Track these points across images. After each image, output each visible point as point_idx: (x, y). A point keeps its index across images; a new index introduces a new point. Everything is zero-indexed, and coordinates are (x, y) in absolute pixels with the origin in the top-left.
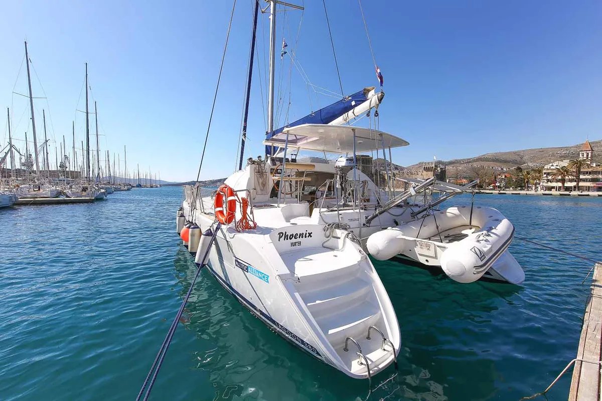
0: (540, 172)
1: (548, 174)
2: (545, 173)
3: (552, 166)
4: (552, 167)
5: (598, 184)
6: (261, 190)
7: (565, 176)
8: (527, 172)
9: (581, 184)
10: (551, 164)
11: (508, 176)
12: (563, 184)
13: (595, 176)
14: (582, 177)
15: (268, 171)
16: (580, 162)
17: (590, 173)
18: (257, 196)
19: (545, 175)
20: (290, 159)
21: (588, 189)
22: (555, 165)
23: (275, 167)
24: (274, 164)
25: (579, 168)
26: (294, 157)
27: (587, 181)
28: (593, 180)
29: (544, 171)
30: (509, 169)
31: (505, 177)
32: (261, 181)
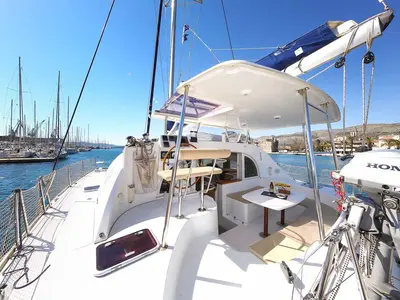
4: (337, 140)
6: (144, 185)
8: (325, 143)
12: (345, 150)
15: (158, 155)
18: (136, 195)
20: (189, 138)
23: (168, 149)
24: (166, 144)
25: (352, 141)
26: (193, 135)
32: (143, 172)
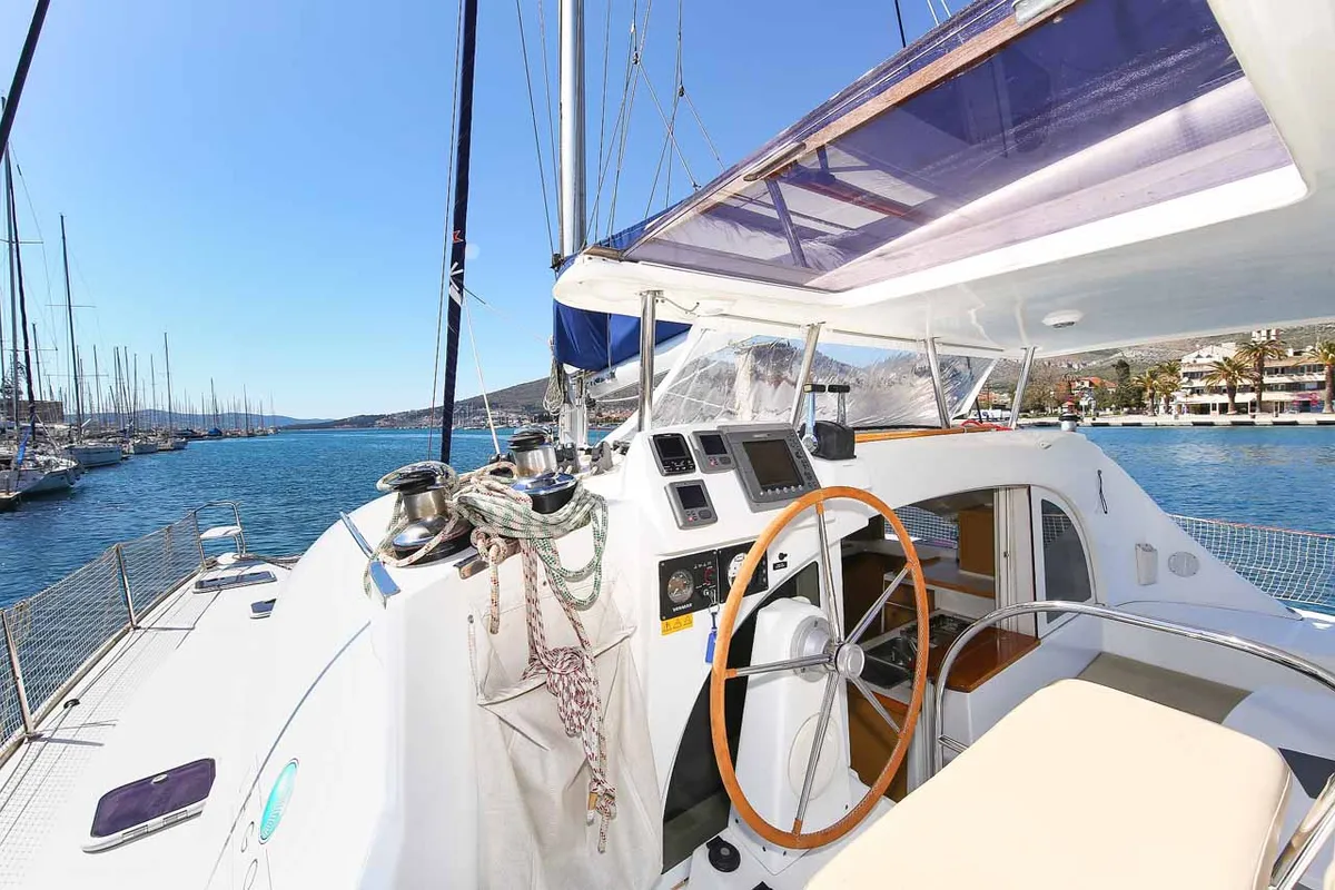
0: (1173, 371)
1: (1192, 376)
2: (1185, 374)
3: (1199, 356)
4: (1199, 361)
5: (1303, 396)
7: (1235, 379)
8: (1150, 372)
9: (1266, 396)
10: (1196, 354)
11: (1097, 382)
12: (1232, 397)
13: (1296, 378)
14: (1267, 380)
16: (1261, 346)
17: (1284, 371)
19: (1186, 379)
21: (1281, 407)
22: (1204, 354)
25: (1261, 360)
27: (1277, 390)
28: (1289, 387)
29: (1184, 370)
30: (1085, 365)
31: (1091, 384)
